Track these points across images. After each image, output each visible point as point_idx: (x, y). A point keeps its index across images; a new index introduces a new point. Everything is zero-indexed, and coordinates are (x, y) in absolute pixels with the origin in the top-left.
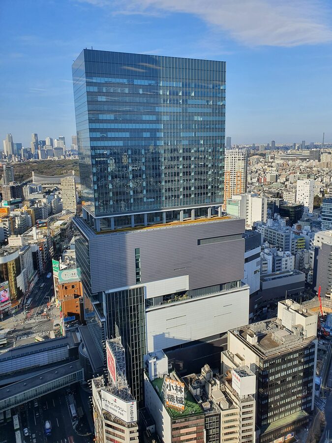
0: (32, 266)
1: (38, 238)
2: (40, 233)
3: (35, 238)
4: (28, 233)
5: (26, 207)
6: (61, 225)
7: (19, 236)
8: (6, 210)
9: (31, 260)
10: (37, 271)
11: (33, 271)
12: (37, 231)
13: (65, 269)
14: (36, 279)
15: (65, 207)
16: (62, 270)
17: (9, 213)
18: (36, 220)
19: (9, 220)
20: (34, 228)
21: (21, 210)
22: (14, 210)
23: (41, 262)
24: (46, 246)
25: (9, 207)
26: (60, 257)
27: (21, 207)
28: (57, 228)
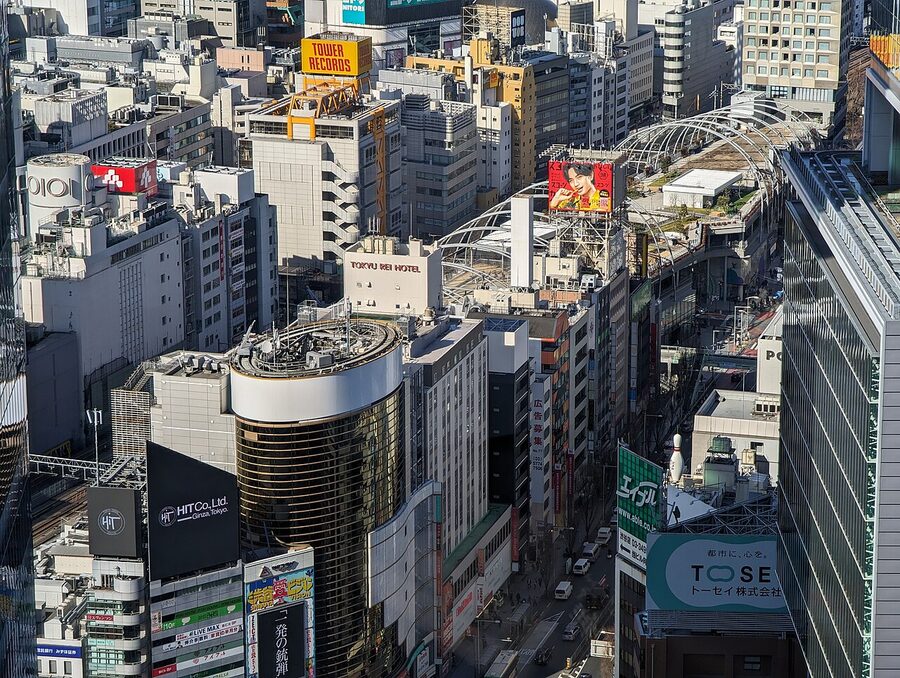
0: (477, 476)
1: (538, 276)
2: (555, 246)
3: (519, 275)
4: (476, 236)
5: (486, 48)
6: (711, 202)
7: (414, 245)
8: (351, 54)
9: (476, 427)
10: (506, 516)
11: (481, 508)
12: (541, 230)
13: (700, 526)
14: (500, 566)
15: (760, 68)
16: (679, 529)
17: (366, 80)
18: (543, 142)
19: (363, 131)
20: (520, 205)
21: (449, 65)
22: (401, 63)
23: (541, 455)
24: (591, 342)
25: (377, 35)
26: (677, 438)
27: (450, 46)
28: (682, 217)
